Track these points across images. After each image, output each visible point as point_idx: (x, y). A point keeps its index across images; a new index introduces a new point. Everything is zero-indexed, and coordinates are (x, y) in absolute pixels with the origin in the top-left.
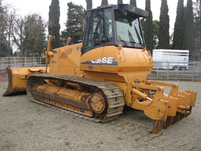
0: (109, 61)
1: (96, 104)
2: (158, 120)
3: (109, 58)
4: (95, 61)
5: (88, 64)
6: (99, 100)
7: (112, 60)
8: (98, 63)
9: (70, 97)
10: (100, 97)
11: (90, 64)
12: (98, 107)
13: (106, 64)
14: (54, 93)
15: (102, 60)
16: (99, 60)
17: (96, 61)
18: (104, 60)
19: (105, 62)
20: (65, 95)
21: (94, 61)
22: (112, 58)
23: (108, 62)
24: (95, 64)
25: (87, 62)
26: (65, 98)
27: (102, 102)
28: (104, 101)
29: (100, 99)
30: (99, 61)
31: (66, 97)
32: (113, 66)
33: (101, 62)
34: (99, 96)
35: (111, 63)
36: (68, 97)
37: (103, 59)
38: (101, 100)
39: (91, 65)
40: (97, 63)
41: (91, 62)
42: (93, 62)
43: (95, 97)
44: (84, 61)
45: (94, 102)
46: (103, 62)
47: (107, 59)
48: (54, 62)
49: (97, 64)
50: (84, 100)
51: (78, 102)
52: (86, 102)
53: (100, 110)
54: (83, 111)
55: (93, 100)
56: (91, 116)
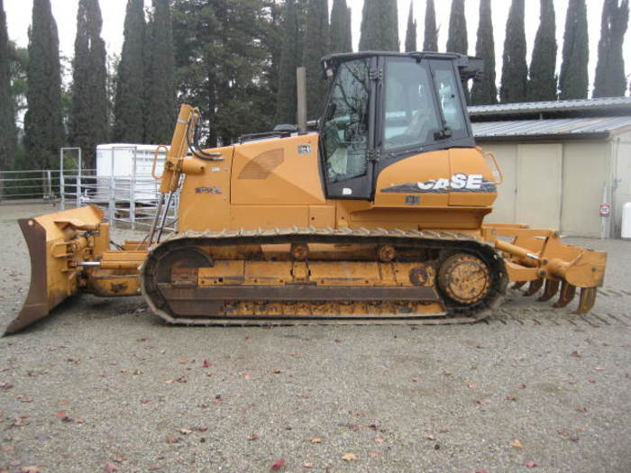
0: (473, 182)
1: (466, 282)
2: (590, 288)
3: (471, 177)
4: (430, 183)
5: (408, 191)
6: (474, 273)
7: (480, 182)
8: (441, 189)
9: (367, 282)
10: (475, 264)
11: (416, 192)
12: (471, 289)
13: (464, 189)
14: (296, 281)
15: (450, 181)
16: (441, 181)
17: (434, 184)
18: (457, 182)
19: (462, 186)
20: (346, 279)
21: (426, 184)
22: (481, 177)
23: (470, 186)
24: (431, 190)
25: (404, 186)
26: (350, 287)
27: (482, 275)
28: (486, 271)
29: (478, 269)
30: (443, 184)
31: (350, 283)
32: (483, 193)
33: (449, 187)
34: (472, 263)
35: (478, 187)
36: (362, 283)
37: (453, 178)
38: (479, 272)
39: (416, 195)
40: (436, 187)
41: (416, 186)
42: (421, 186)
43: (461, 267)
44: (392, 185)
45: (457, 280)
46: (454, 186)
47: (467, 177)
48: (209, 190)
49: (436, 191)
50: (421, 279)
51: (399, 290)
52: (426, 285)
53: (475, 294)
54: (414, 309)
55: (456, 274)
56: (444, 314)
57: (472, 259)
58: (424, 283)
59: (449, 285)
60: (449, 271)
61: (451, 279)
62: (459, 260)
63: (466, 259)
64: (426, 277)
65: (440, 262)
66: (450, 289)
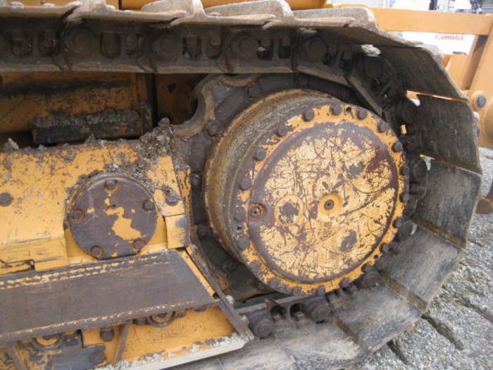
1: (323, 216)
6: (354, 172)
10: (357, 136)
12: (341, 236)
29: (369, 155)
34: (348, 132)
38: (374, 165)
43: (306, 152)
45: (289, 211)
50: (124, 229)
51: (21, 291)
52: (154, 248)
53: (355, 254)
54: (110, 347)
55: (281, 188)
56: (236, 343)
57: (347, 116)
58: (141, 242)
59: (254, 237)
60: (253, 175)
61: (261, 210)
62: (295, 121)
63: (322, 115)
64: (146, 215)
65: (206, 131)
66: (261, 250)
